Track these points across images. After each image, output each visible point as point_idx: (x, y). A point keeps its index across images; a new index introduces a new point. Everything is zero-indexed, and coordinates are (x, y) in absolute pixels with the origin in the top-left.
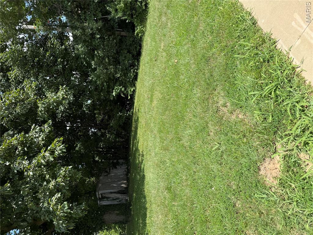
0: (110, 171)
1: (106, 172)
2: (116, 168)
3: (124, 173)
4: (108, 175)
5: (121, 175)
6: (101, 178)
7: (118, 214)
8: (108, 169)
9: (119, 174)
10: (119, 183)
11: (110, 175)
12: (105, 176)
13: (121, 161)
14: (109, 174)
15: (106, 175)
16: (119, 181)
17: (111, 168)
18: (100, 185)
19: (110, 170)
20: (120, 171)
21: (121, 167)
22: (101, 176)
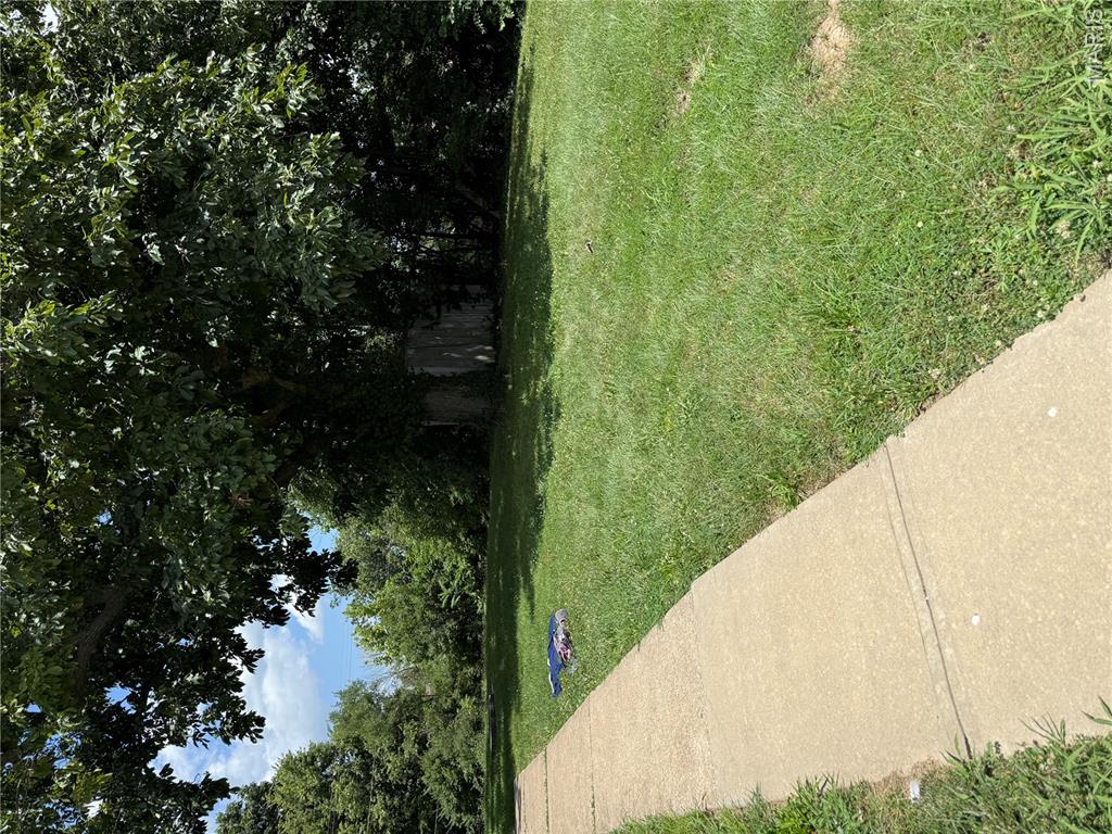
0: (439, 317)
1: (429, 316)
2: (458, 308)
3: (484, 324)
4: (435, 327)
5: (476, 329)
6: (413, 332)
7: (466, 396)
8: (434, 308)
9: (468, 325)
10: (469, 350)
11: (440, 326)
12: (423, 328)
13: (474, 289)
14: (438, 323)
15: (427, 327)
16: (467, 345)
17: (444, 308)
18: (411, 352)
19: (439, 311)
20: (472, 318)
21: (473, 307)
22: (412, 326)
